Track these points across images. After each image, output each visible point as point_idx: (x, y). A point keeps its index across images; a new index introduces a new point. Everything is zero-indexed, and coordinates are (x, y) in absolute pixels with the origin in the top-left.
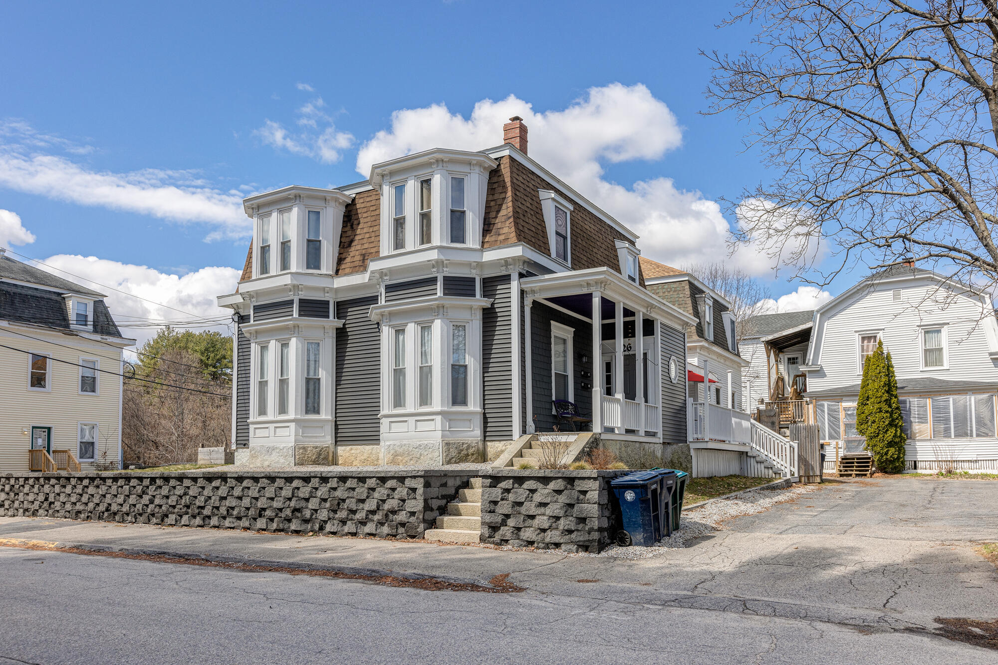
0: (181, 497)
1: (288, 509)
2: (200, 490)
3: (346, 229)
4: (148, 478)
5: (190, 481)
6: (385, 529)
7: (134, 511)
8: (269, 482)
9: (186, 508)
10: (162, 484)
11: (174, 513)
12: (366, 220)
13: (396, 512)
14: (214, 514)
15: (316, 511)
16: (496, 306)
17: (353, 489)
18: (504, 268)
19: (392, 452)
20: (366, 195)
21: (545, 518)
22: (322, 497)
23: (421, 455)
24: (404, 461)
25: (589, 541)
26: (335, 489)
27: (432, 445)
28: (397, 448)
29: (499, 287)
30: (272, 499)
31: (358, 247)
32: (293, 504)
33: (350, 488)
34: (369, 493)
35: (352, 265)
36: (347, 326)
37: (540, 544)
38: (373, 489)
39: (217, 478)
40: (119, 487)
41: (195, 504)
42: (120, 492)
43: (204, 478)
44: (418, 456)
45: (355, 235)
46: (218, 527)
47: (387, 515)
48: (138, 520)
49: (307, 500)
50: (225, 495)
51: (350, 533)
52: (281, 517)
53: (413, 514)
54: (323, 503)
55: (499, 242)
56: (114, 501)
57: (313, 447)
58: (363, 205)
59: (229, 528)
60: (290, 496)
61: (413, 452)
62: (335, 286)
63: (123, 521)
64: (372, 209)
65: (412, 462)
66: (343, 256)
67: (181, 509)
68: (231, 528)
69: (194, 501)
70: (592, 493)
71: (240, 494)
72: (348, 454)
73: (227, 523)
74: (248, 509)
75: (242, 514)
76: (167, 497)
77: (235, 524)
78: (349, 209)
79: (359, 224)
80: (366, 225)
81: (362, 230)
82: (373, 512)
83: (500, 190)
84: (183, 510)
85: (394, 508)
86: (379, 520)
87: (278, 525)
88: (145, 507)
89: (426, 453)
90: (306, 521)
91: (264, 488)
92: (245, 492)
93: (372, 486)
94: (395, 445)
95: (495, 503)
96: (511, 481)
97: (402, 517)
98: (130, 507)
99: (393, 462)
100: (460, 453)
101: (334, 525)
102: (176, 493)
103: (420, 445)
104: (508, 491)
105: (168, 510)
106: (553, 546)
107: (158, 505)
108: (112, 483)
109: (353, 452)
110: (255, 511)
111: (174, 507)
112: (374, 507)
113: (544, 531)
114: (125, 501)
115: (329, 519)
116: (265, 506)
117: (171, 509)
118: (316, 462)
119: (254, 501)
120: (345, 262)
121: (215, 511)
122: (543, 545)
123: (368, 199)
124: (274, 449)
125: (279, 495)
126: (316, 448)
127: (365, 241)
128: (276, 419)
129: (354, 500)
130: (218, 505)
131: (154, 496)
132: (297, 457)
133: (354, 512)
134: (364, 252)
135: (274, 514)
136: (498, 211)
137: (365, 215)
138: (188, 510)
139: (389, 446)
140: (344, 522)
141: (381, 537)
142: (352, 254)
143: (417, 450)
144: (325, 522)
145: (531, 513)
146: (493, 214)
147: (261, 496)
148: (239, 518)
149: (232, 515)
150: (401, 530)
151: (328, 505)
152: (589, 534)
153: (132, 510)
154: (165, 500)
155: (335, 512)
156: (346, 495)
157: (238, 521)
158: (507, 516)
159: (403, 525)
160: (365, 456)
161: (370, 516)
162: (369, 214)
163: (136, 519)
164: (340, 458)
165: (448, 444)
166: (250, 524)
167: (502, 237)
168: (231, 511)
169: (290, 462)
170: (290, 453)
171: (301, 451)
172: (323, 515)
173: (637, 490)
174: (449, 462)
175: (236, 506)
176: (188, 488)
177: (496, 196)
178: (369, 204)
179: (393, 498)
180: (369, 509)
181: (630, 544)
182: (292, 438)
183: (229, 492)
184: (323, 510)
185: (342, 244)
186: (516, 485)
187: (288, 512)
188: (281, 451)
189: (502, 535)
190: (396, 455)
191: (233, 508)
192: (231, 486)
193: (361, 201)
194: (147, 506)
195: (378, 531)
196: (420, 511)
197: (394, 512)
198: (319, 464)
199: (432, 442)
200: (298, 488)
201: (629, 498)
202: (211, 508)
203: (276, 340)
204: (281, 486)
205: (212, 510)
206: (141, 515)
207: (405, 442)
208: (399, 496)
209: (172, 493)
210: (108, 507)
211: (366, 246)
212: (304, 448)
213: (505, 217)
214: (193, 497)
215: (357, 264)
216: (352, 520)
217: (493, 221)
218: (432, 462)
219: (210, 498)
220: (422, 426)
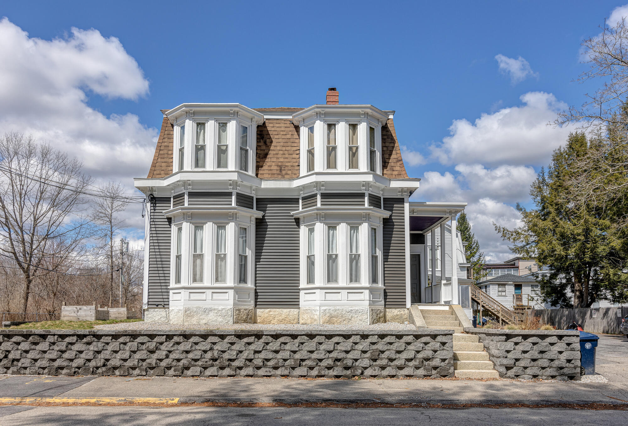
0: (205, 352)
1: (330, 360)
2: (229, 345)
3: (260, 144)
4: (163, 335)
5: (217, 337)
6: (421, 372)
7: (142, 365)
8: (308, 338)
9: (212, 361)
10: (181, 341)
11: (195, 366)
12: (278, 141)
13: (430, 359)
14: (247, 366)
15: (356, 360)
16: (393, 218)
17: (391, 344)
18: (400, 194)
19: (328, 315)
20: (275, 122)
21: (546, 360)
22: (363, 350)
23: (352, 317)
24: (338, 322)
25: (575, 373)
26: (373, 344)
27: (362, 311)
28: (331, 312)
29: (395, 206)
30: (312, 352)
31: (275, 160)
32: (334, 355)
33: (388, 343)
34: (406, 346)
35: (270, 172)
36: (266, 218)
37: (543, 377)
38: (409, 344)
39: (251, 335)
40: (122, 343)
41: (222, 357)
42: (122, 349)
43: (235, 335)
44: (350, 318)
45: (269, 150)
46: (251, 376)
47: (422, 362)
48: (148, 373)
49: (347, 352)
50: (260, 350)
51: (389, 376)
52: (320, 366)
53: (444, 360)
54: (362, 354)
55: (394, 176)
56: (113, 356)
57: (244, 309)
58: (273, 129)
59: (264, 376)
60: (332, 349)
61: (345, 315)
62: (263, 186)
63: (129, 375)
64: (282, 133)
65: (345, 322)
66: (261, 164)
67: (206, 362)
68: (266, 376)
69: (221, 354)
70: (576, 344)
71: (278, 349)
72: (266, 315)
73: (261, 372)
74: (285, 360)
75: (280, 364)
76: (187, 352)
77: (272, 373)
78: (260, 129)
79: (272, 142)
80: (278, 144)
81: (276, 146)
82: (410, 360)
83: (390, 140)
84: (208, 363)
85: (429, 357)
86: (416, 365)
87: (319, 372)
88: (158, 361)
89: (356, 316)
90: (347, 368)
91: (302, 343)
92: (282, 347)
93: (409, 341)
94: (330, 309)
95: (508, 352)
96: (521, 338)
97: (436, 362)
98: (138, 362)
99: (329, 322)
100: (377, 316)
101: (375, 370)
102: (197, 348)
103: (352, 310)
104: (516, 344)
105: (190, 363)
106: (550, 378)
107: (176, 359)
108: (112, 340)
109: (271, 313)
110: (295, 362)
111: (196, 360)
112: (412, 356)
113: (543, 368)
114: (130, 357)
115: (370, 366)
116: (306, 358)
117: (193, 363)
118: (245, 321)
119: (292, 353)
120: (262, 169)
121: (248, 363)
122: (546, 377)
123: (278, 125)
124: (211, 310)
125: (318, 349)
126: (246, 310)
127: (279, 156)
128: (213, 286)
129: (394, 352)
130: (253, 358)
131: (170, 352)
132: (235, 317)
133: (391, 360)
134: (280, 164)
135: (315, 363)
136: (390, 155)
137: (276, 137)
138: (213, 362)
139: (325, 310)
140: (383, 368)
141: (419, 377)
142: (268, 164)
143: (349, 313)
144: (366, 368)
145: (535, 358)
146: (387, 156)
147: (300, 350)
148: (276, 368)
149: (266, 365)
150: (434, 372)
151: (368, 355)
152: (575, 369)
153: (140, 364)
154: (184, 355)
155: (375, 360)
156: (385, 348)
157: (274, 370)
158: (517, 360)
159: (435, 368)
160: (283, 316)
161: (407, 363)
162: (280, 136)
163: (146, 372)
164: (258, 318)
165: (372, 310)
166: (289, 373)
167: (396, 173)
168: (265, 362)
169: (229, 321)
170: (230, 313)
171: (237, 312)
172: (366, 362)
173: (593, 342)
174: (373, 323)
175: (272, 358)
176: (214, 344)
177: (387, 144)
178: (278, 129)
179: (425, 350)
180: (407, 358)
181: (584, 374)
182: (231, 302)
183: (264, 347)
184: (364, 360)
185: (258, 155)
186: (523, 340)
187: (330, 362)
188: (220, 312)
189: (515, 372)
190: (331, 317)
191: (268, 360)
192: (267, 341)
193: (271, 125)
194: (161, 360)
195: (415, 373)
196: (450, 358)
197: (427, 359)
198: (247, 323)
199: (362, 308)
200: (338, 343)
201: (587, 347)
202: (244, 360)
203: (213, 222)
204: (321, 342)
205: (245, 361)
206: (152, 368)
207: (338, 308)
208: (433, 348)
209: (193, 348)
210: (105, 363)
211: (282, 160)
212: (239, 310)
213: (396, 160)
214: (222, 351)
215: (275, 172)
216: (390, 366)
217: (387, 160)
218: (362, 323)
219: (241, 352)
220: (352, 297)
